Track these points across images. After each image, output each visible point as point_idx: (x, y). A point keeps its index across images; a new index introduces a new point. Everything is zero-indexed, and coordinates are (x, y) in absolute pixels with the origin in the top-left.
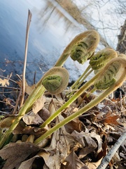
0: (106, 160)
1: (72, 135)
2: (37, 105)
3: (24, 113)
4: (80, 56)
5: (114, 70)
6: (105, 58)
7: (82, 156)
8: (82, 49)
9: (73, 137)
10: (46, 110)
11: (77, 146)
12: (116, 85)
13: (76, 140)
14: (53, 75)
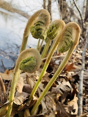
0: (81, 95)
1: (52, 92)
2: (19, 85)
3: (13, 98)
4: (41, 33)
5: (70, 34)
6: (57, 28)
7: (63, 101)
8: (41, 27)
9: (53, 93)
10: (26, 85)
11: (58, 96)
12: (75, 44)
13: (56, 93)
14: (26, 58)
